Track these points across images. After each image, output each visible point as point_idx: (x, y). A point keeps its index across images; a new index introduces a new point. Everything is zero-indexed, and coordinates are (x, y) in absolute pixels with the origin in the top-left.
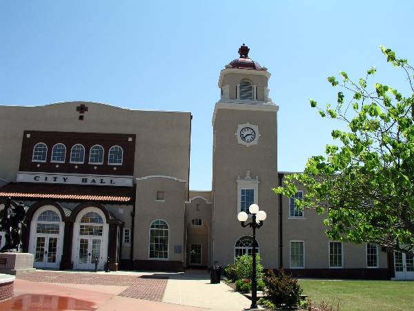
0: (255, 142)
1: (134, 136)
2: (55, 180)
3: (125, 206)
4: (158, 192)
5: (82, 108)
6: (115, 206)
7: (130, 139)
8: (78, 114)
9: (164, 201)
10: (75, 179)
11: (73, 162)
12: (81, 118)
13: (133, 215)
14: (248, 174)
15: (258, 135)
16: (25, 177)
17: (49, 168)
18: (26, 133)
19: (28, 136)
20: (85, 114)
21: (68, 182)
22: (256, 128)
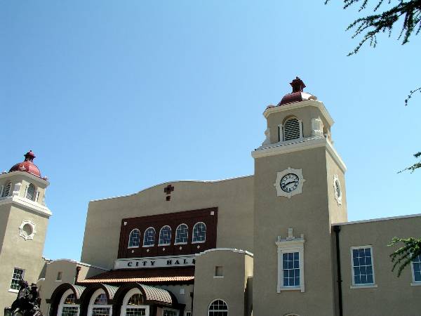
0: (299, 190)
1: (215, 209)
2: (144, 265)
3: (185, 286)
4: (217, 267)
5: (169, 189)
6: (177, 287)
7: (212, 213)
8: (165, 195)
9: (222, 277)
10: (161, 262)
11: (161, 245)
12: (168, 198)
13: (192, 295)
14: (290, 232)
15: (302, 180)
16: (121, 264)
17: (141, 253)
18: (124, 220)
19: (125, 223)
20: (172, 194)
21: (156, 265)
22: (299, 172)
